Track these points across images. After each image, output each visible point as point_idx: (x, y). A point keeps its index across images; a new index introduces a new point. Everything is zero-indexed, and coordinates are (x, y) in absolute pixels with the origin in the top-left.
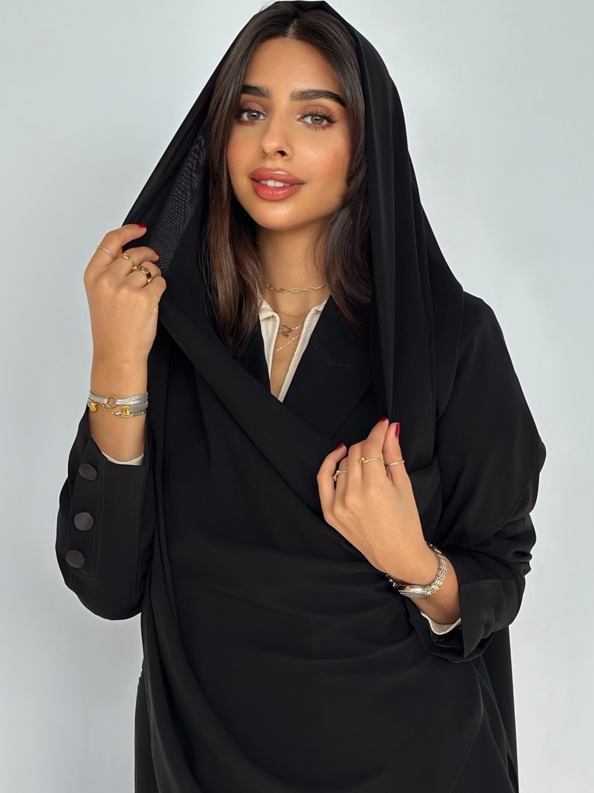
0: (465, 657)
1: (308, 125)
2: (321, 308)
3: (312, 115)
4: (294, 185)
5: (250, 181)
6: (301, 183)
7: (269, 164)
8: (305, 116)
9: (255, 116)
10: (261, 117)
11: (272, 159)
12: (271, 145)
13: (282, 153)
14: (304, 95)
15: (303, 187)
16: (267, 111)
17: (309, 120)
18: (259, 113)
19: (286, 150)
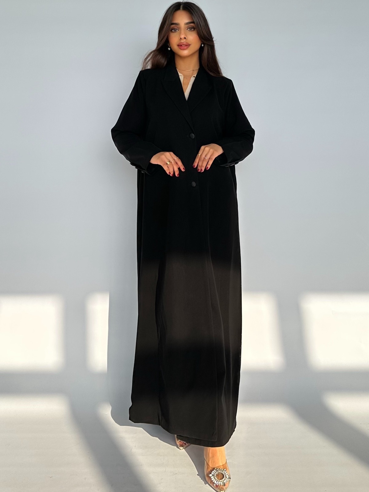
0: (228, 162)
1: (189, 31)
2: (195, 76)
3: (190, 28)
4: (188, 45)
5: (177, 46)
6: (190, 45)
7: (182, 41)
8: (188, 28)
9: (175, 30)
10: (177, 30)
11: (183, 40)
12: (182, 36)
13: (185, 38)
14: (187, 24)
15: (191, 46)
16: (179, 29)
17: (189, 29)
18: (176, 29)
19: (186, 37)
